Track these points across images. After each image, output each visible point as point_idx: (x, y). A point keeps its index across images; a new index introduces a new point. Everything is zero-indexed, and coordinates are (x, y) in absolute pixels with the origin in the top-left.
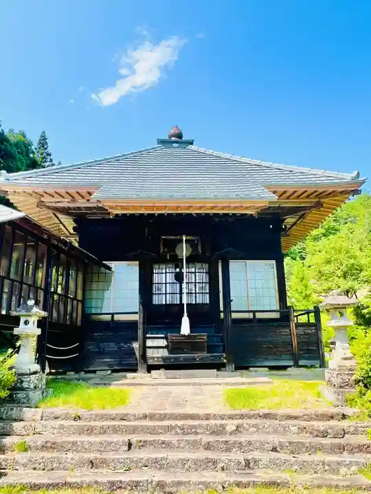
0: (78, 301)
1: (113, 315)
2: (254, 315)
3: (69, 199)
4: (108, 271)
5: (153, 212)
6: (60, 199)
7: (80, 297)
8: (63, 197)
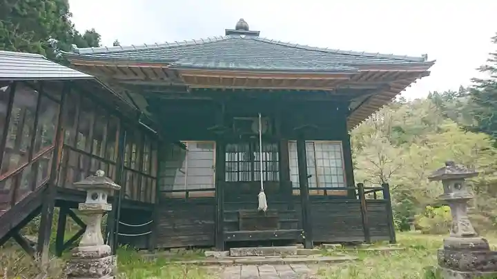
0: (152, 178)
1: (187, 191)
2: (325, 192)
3: (142, 77)
4: (182, 150)
5: (232, 87)
6: (133, 77)
7: (154, 174)
8: (136, 75)
